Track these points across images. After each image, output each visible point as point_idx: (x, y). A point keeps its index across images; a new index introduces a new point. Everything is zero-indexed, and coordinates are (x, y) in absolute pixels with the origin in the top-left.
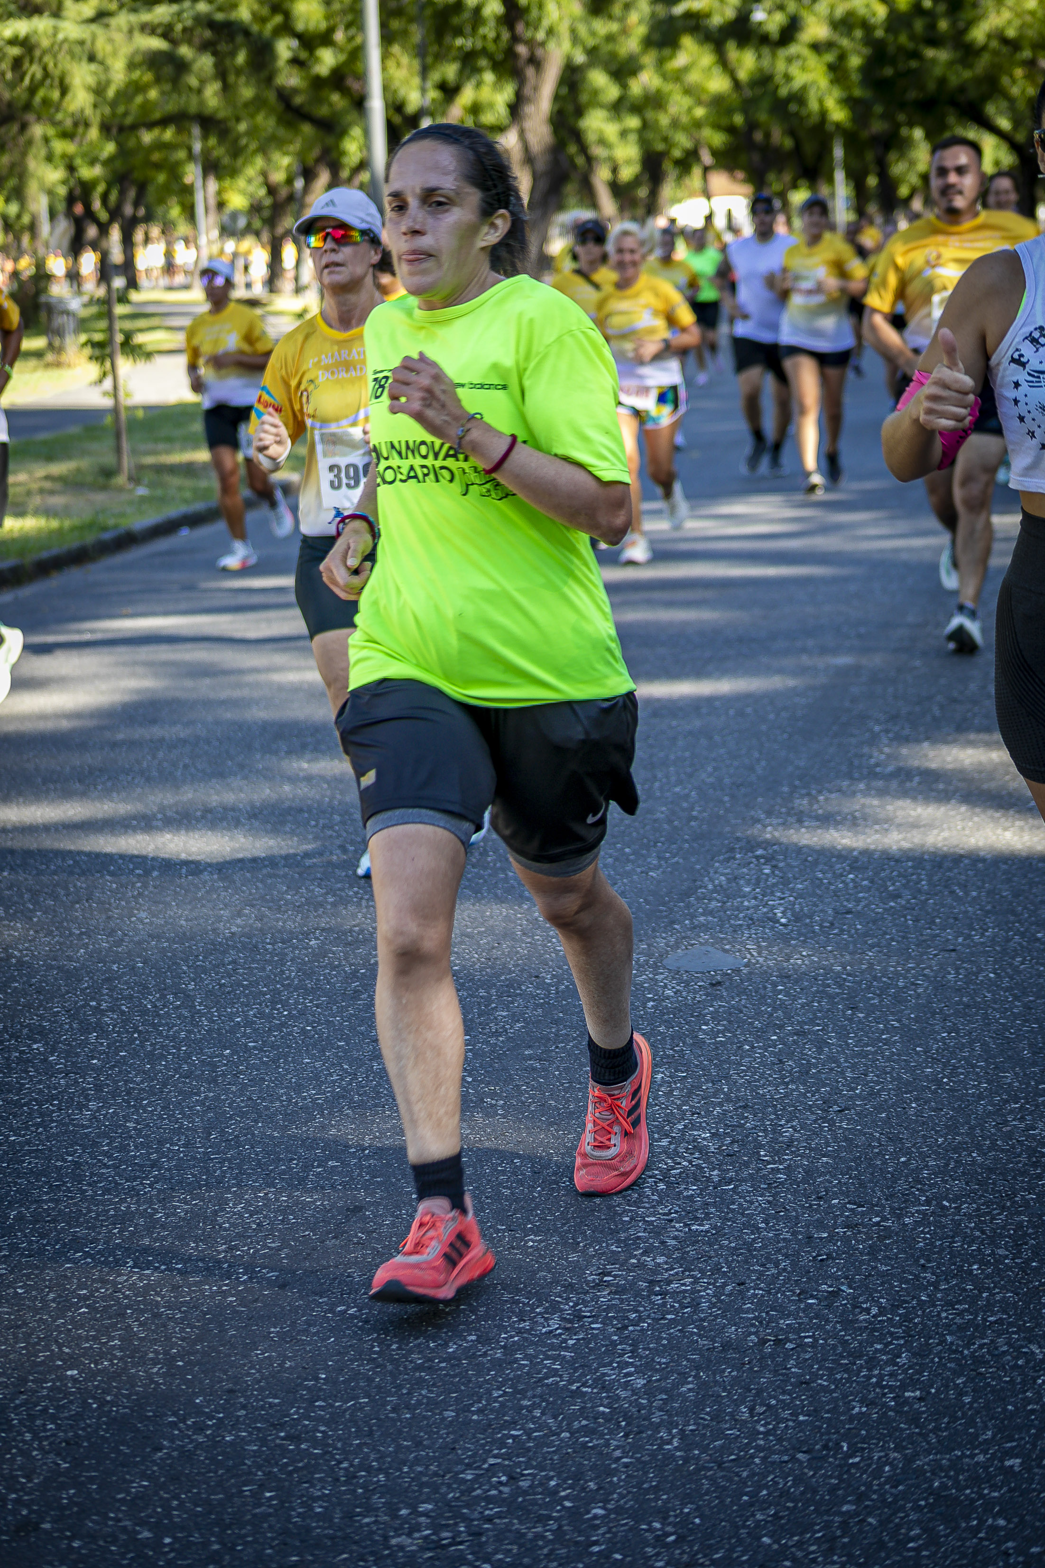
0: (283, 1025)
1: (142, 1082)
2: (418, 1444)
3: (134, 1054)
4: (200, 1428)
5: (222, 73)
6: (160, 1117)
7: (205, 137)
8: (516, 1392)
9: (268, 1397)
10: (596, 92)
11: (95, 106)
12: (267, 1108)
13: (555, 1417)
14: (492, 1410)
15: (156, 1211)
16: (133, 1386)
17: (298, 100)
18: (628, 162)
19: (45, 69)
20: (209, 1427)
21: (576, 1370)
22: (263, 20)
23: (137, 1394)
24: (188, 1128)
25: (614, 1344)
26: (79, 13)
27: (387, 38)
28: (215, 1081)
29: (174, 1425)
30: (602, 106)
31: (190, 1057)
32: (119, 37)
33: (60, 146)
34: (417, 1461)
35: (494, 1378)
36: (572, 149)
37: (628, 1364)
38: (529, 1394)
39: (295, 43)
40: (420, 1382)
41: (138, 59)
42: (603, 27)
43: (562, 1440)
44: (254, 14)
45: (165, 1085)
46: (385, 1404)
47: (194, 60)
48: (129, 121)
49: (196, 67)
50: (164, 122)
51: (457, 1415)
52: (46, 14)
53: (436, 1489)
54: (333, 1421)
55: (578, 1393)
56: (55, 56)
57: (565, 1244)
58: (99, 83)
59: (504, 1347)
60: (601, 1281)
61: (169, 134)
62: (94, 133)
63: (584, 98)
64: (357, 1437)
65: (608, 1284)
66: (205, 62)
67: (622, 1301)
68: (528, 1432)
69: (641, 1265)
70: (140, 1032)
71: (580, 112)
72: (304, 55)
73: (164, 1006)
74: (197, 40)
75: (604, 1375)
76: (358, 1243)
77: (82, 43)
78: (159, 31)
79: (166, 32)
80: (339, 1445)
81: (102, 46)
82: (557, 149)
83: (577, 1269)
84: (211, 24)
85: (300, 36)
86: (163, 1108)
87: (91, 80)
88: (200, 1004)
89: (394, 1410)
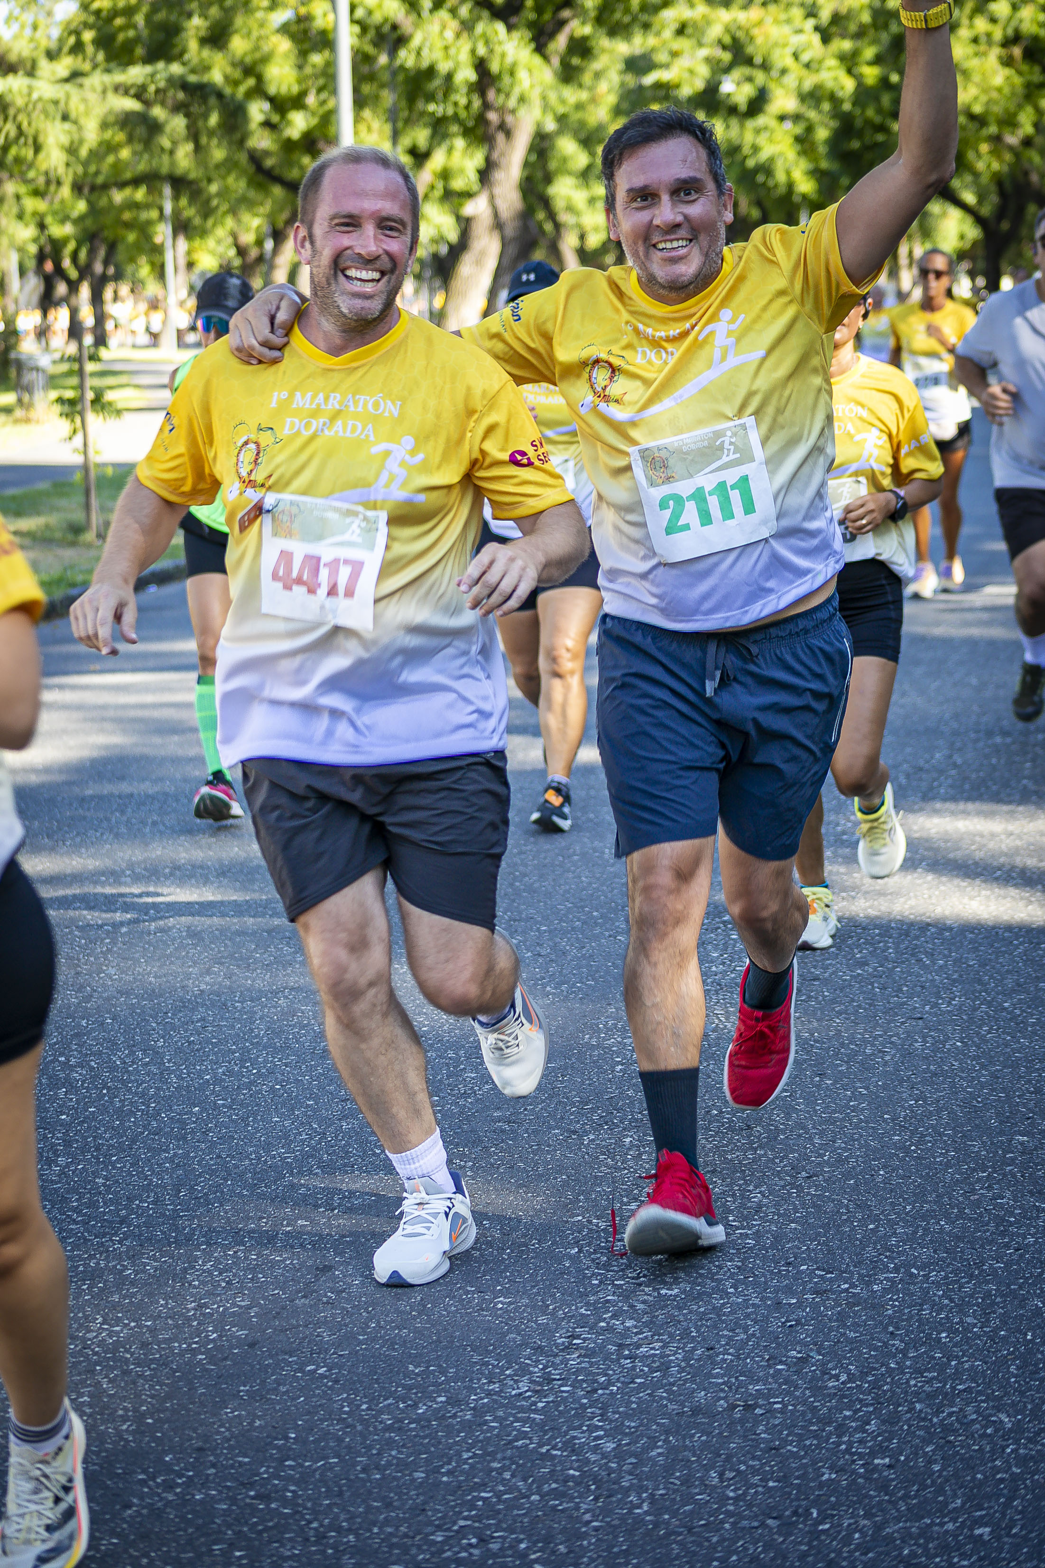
0: (252, 1083)
1: (111, 1138)
2: (388, 1505)
3: (103, 1110)
4: (169, 1486)
5: (194, 134)
6: (129, 1173)
7: (176, 197)
8: (486, 1454)
9: (238, 1455)
10: (565, 160)
11: (68, 165)
12: (236, 1166)
13: (525, 1480)
14: (463, 1472)
15: (126, 1268)
16: (103, 1443)
17: (269, 163)
18: (596, 229)
19: (19, 127)
20: (178, 1485)
21: (545, 1434)
22: (236, 83)
23: (106, 1450)
24: (157, 1186)
25: (584, 1407)
26: (53, 73)
27: (360, 102)
28: (184, 1138)
29: (143, 1482)
30: (570, 173)
31: (159, 1114)
32: (93, 98)
33: (31, 204)
34: (387, 1522)
35: (464, 1440)
36: (541, 215)
37: (598, 1428)
38: (499, 1456)
39: (266, 106)
40: (390, 1443)
41: (111, 119)
42: (572, 95)
43: (532, 1503)
44: (226, 78)
45: (134, 1141)
46: (354, 1465)
47: (167, 122)
48: (100, 180)
49: (168, 129)
50: (136, 182)
51: (427, 1477)
52: (21, 73)
53: (406, 1550)
54: (303, 1480)
55: (547, 1456)
56: (29, 115)
57: (534, 1307)
58: (72, 142)
59: (474, 1409)
60: (570, 1344)
61: (140, 194)
62: (66, 191)
63: (553, 165)
64: (326, 1498)
65: (578, 1347)
66: (178, 123)
67: (592, 1364)
68: (498, 1495)
69: (610, 1329)
70: (109, 1088)
71: (548, 179)
72: (275, 118)
73: (133, 1062)
74: (170, 102)
75: (575, 1438)
76: (328, 1303)
77: (56, 103)
78: (132, 91)
79: (139, 94)
80: (309, 1505)
81: (75, 107)
82: (526, 215)
83: (547, 1332)
84: (184, 86)
85: (272, 100)
86: (132, 1165)
87: (65, 140)
88: (169, 1061)
89: (364, 1470)
